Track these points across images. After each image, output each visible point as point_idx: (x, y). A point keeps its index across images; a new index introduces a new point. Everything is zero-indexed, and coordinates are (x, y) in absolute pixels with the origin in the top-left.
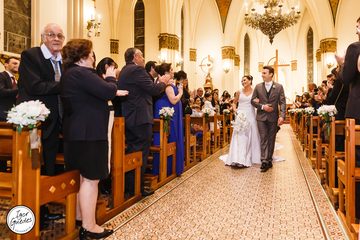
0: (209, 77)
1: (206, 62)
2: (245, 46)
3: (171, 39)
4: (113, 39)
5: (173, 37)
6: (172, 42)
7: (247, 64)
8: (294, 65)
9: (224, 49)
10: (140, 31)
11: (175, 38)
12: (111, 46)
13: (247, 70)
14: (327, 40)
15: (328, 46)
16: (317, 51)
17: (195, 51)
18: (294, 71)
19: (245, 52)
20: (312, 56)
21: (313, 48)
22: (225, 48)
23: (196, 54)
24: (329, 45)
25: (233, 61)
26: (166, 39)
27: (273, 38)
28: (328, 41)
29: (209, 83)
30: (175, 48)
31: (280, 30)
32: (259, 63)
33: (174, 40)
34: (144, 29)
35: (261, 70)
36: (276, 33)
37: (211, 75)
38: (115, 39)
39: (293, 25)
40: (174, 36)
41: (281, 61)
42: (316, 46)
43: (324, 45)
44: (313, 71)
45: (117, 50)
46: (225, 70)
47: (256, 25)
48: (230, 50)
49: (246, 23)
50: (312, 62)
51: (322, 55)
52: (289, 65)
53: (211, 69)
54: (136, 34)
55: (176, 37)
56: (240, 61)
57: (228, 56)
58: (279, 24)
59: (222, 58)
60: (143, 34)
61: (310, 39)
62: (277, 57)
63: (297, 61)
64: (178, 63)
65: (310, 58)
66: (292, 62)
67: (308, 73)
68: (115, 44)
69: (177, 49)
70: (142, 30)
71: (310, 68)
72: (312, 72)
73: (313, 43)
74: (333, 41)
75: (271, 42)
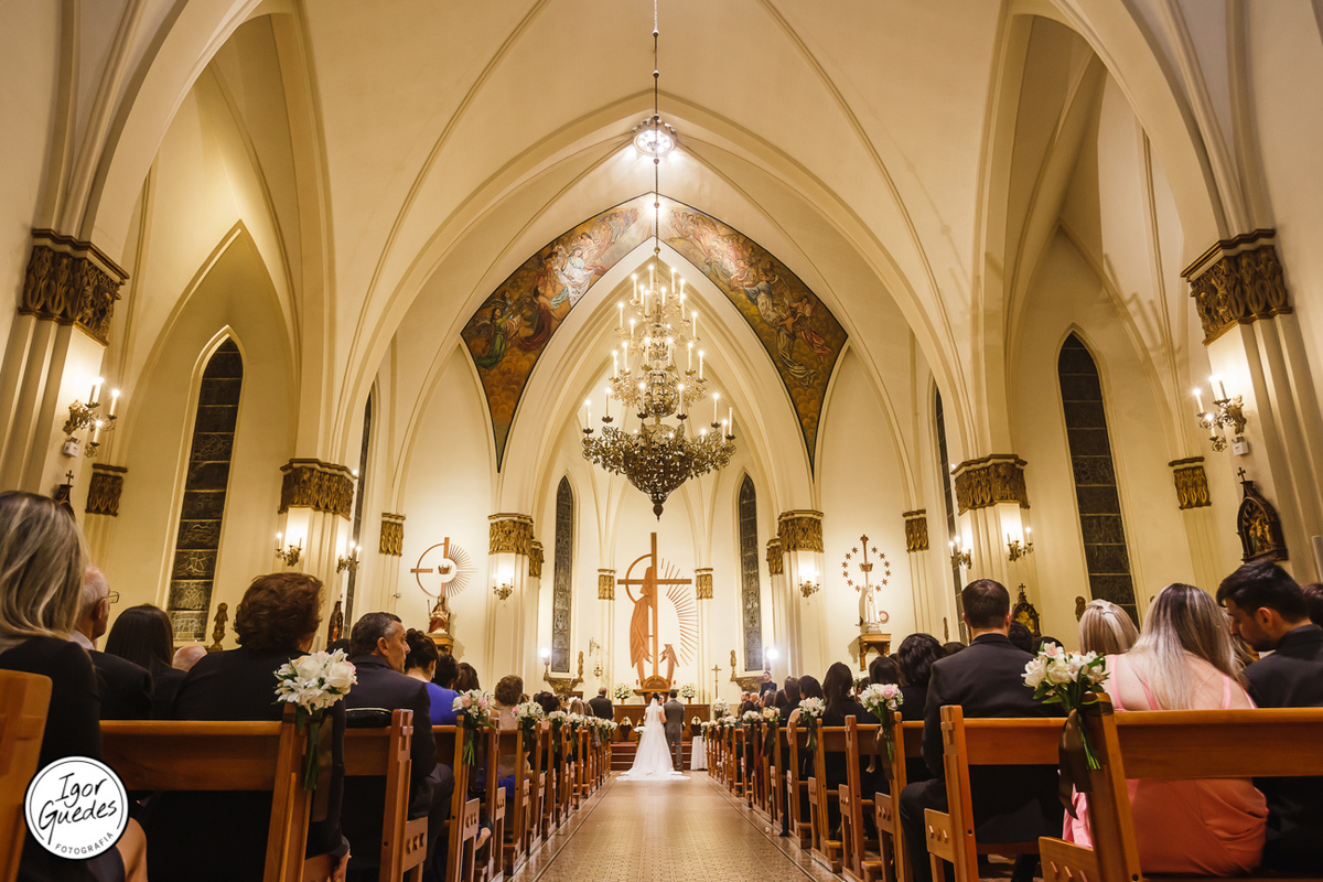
0: (444, 610)
1: (436, 559)
2: (557, 516)
3: (329, 480)
4: (104, 461)
5: (336, 471)
6: (329, 488)
7: (562, 571)
8: (705, 582)
9: (497, 520)
10: (215, 445)
11: (342, 476)
12: (91, 487)
13: (564, 590)
14: (796, 516)
15: (801, 533)
16: (768, 544)
17: (399, 521)
18: (705, 600)
19: (557, 535)
20: (756, 556)
21: (756, 533)
22: (501, 519)
23: (402, 531)
24: (803, 530)
25: (526, 558)
26: (312, 479)
27: (663, 500)
28: (799, 519)
29: (440, 631)
30: (338, 508)
31: (683, 480)
32: (599, 570)
33: (339, 482)
34: (231, 440)
35: (607, 592)
36: (672, 487)
37: (451, 604)
38: (113, 463)
39: (716, 467)
40: (339, 470)
41: (665, 567)
42: (766, 532)
43: (790, 528)
44: (759, 603)
45: (116, 505)
46: (500, 587)
47: (616, 461)
48: (518, 525)
49: (587, 454)
50: (756, 576)
51: (786, 555)
52: (689, 582)
53: (452, 583)
54: (197, 451)
55: (345, 474)
56: (543, 561)
57: (510, 544)
58: (678, 464)
59: (488, 550)
60: (227, 454)
61: (749, 508)
62: (654, 555)
63: (712, 570)
64: (345, 558)
65: (749, 563)
66: (699, 574)
67: (744, 609)
68: (110, 480)
69: (345, 512)
70: (224, 444)
71: (751, 593)
72: (756, 605)
73: (755, 519)
74: (811, 519)
75: (658, 511)
